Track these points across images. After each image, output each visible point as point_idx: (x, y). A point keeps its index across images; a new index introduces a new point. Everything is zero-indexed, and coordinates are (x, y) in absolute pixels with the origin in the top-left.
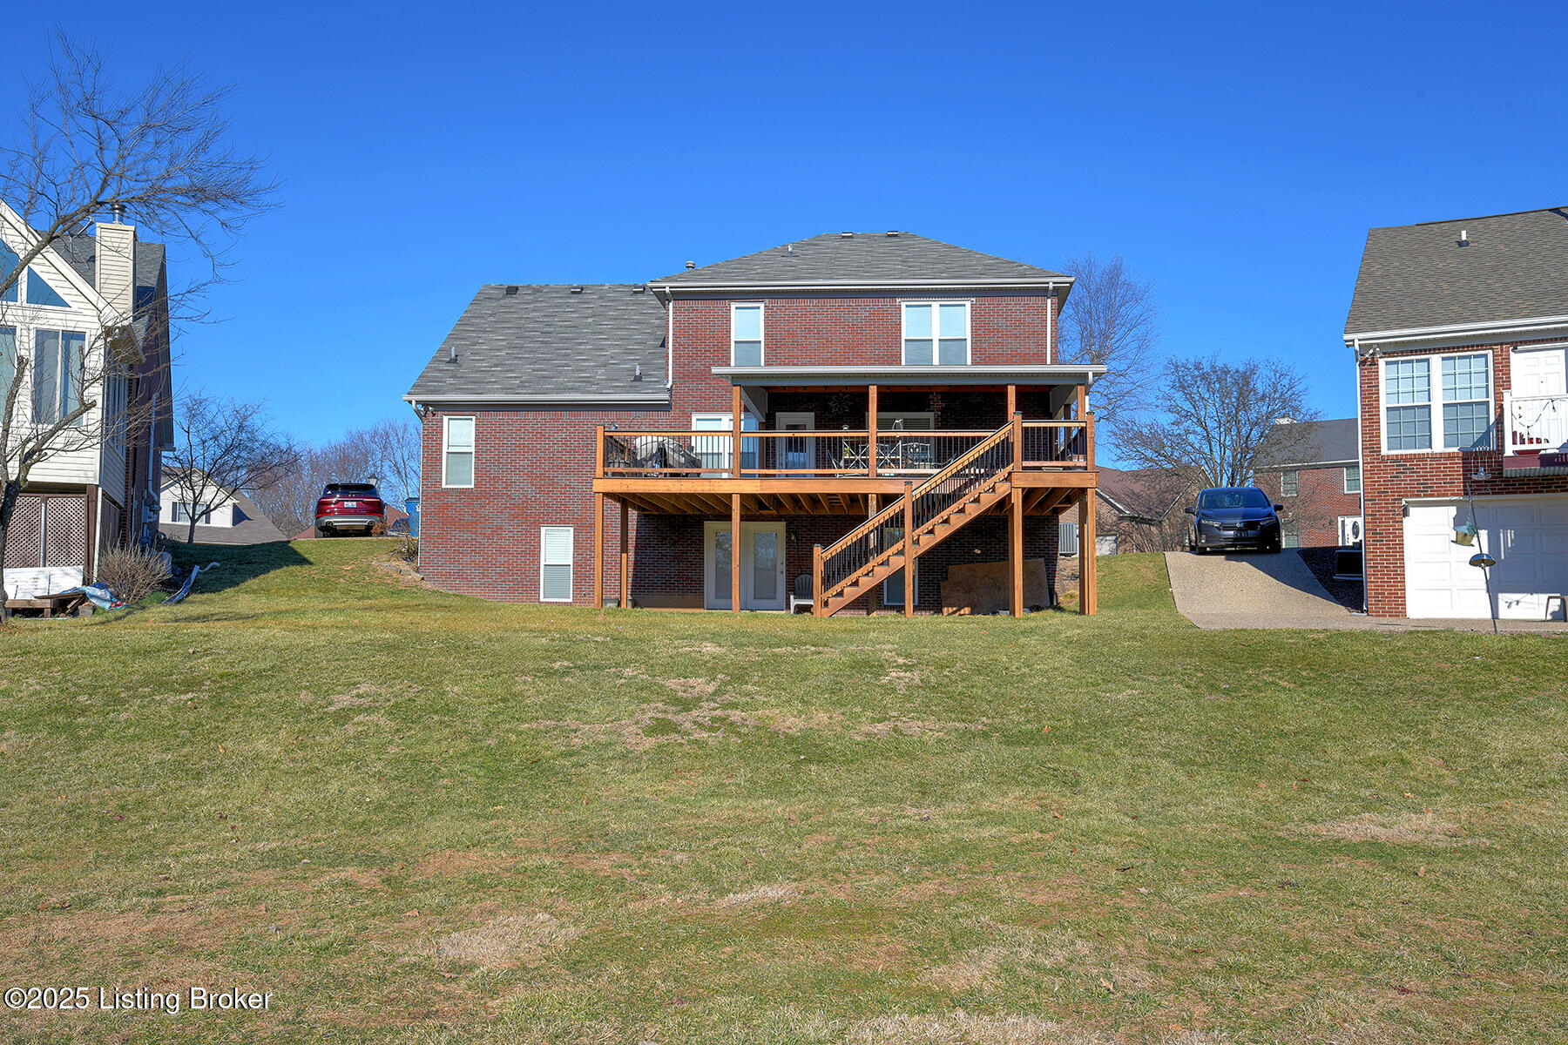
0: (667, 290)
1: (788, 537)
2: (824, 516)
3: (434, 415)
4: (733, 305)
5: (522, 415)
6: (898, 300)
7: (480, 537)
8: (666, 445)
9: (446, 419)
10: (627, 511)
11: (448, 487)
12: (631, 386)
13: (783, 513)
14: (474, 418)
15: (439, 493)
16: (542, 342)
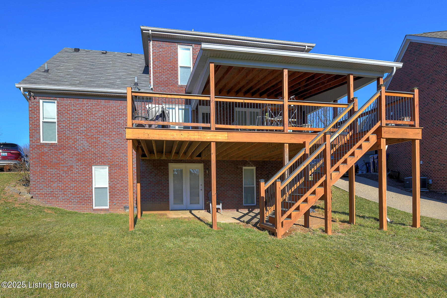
0: (150, 32)
1: (205, 171)
3: (35, 99)
4: (179, 46)
7: (62, 172)
9: (41, 101)
11: (44, 142)
13: (202, 159)
14: (56, 101)
15: (39, 146)
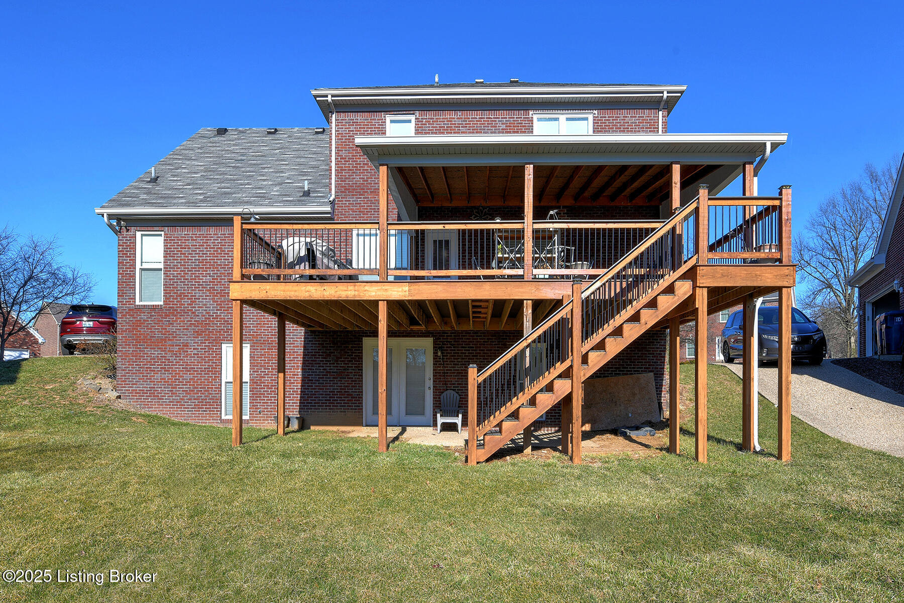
0: (329, 99)
1: (435, 353)
2: (467, 332)
3: (128, 231)
4: (389, 118)
5: (204, 230)
6: (531, 112)
7: (169, 354)
8: (314, 246)
9: (139, 234)
10: (284, 324)
11: (141, 303)
12: (299, 201)
13: (431, 329)
14: (163, 233)
15: (133, 310)
16: (233, 167)
